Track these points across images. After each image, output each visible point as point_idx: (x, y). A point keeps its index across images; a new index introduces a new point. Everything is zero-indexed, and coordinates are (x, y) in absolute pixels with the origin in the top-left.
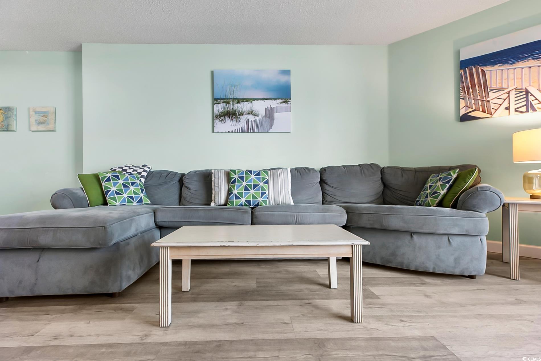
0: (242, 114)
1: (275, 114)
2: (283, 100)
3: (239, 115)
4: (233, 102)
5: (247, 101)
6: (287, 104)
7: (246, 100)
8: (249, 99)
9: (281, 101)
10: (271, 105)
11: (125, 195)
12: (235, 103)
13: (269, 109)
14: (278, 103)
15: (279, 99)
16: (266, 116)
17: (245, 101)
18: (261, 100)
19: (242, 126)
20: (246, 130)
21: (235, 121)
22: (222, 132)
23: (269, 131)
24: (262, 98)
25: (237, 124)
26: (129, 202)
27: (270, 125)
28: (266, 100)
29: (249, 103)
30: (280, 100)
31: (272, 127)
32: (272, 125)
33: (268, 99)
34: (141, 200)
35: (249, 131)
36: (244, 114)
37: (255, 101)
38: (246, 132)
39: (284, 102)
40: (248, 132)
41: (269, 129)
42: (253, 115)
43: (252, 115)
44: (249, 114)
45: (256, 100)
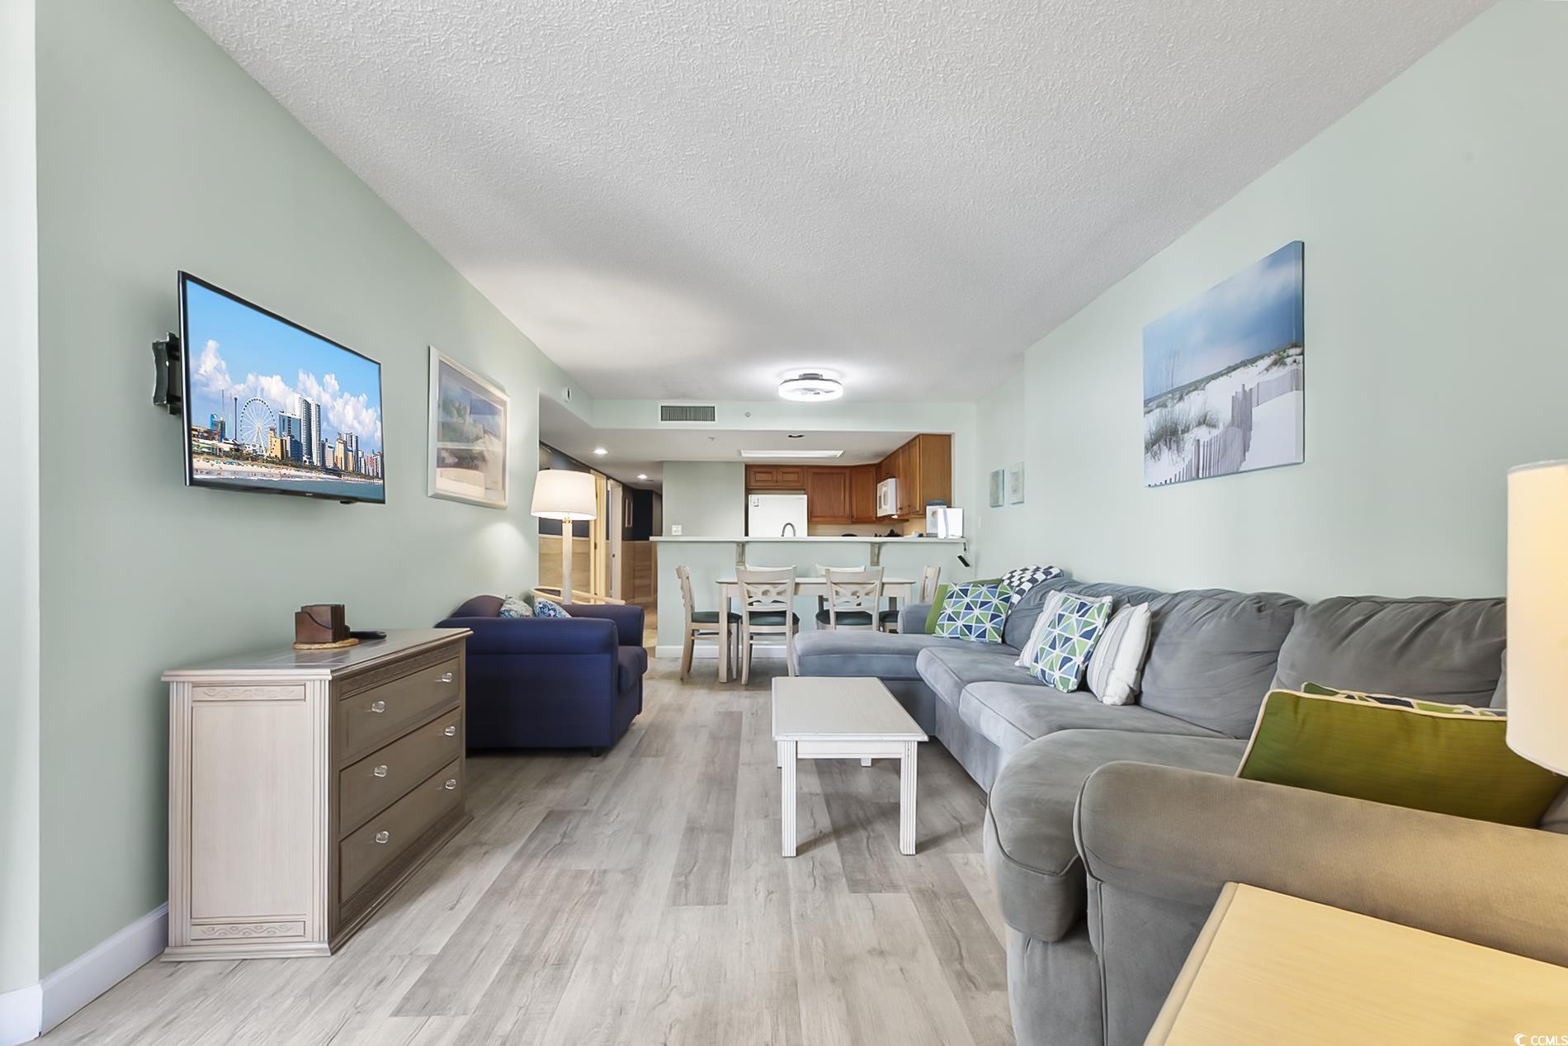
0: (1186, 430)
1: (1254, 410)
2: (1273, 357)
3: (1184, 432)
4: (1172, 398)
5: (1196, 389)
6: (1281, 368)
7: (1193, 388)
8: (1198, 381)
9: (1268, 361)
10: (1244, 385)
11: (960, 623)
12: (1175, 401)
13: (1240, 396)
14: (1260, 373)
15: (1262, 357)
16: (1232, 424)
17: (1193, 390)
18: (1222, 375)
19: (1187, 460)
20: (1194, 475)
21: (1176, 452)
22: (1156, 485)
23: (1241, 470)
24: (1225, 368)
25: (1179, 459)
26: (963, 633)
27: (1242, 449)
28: (1234, 373)
29: (1199, 392)
30: (1266, 358)
31: (1247, 454)
32: (1246, 448)
33: (1238, 368)
34: (983, 635)
35: (1201, 476)
36: (1191, 427)
37: (1212, 381)
38: (1193, 479)
39: (1275, 363)
40: (1198, 477)
41: (1241, 462)
42: (1207, 425)
43: (1205, 426)
44: (1199, 424)
45: (1213, 379)
